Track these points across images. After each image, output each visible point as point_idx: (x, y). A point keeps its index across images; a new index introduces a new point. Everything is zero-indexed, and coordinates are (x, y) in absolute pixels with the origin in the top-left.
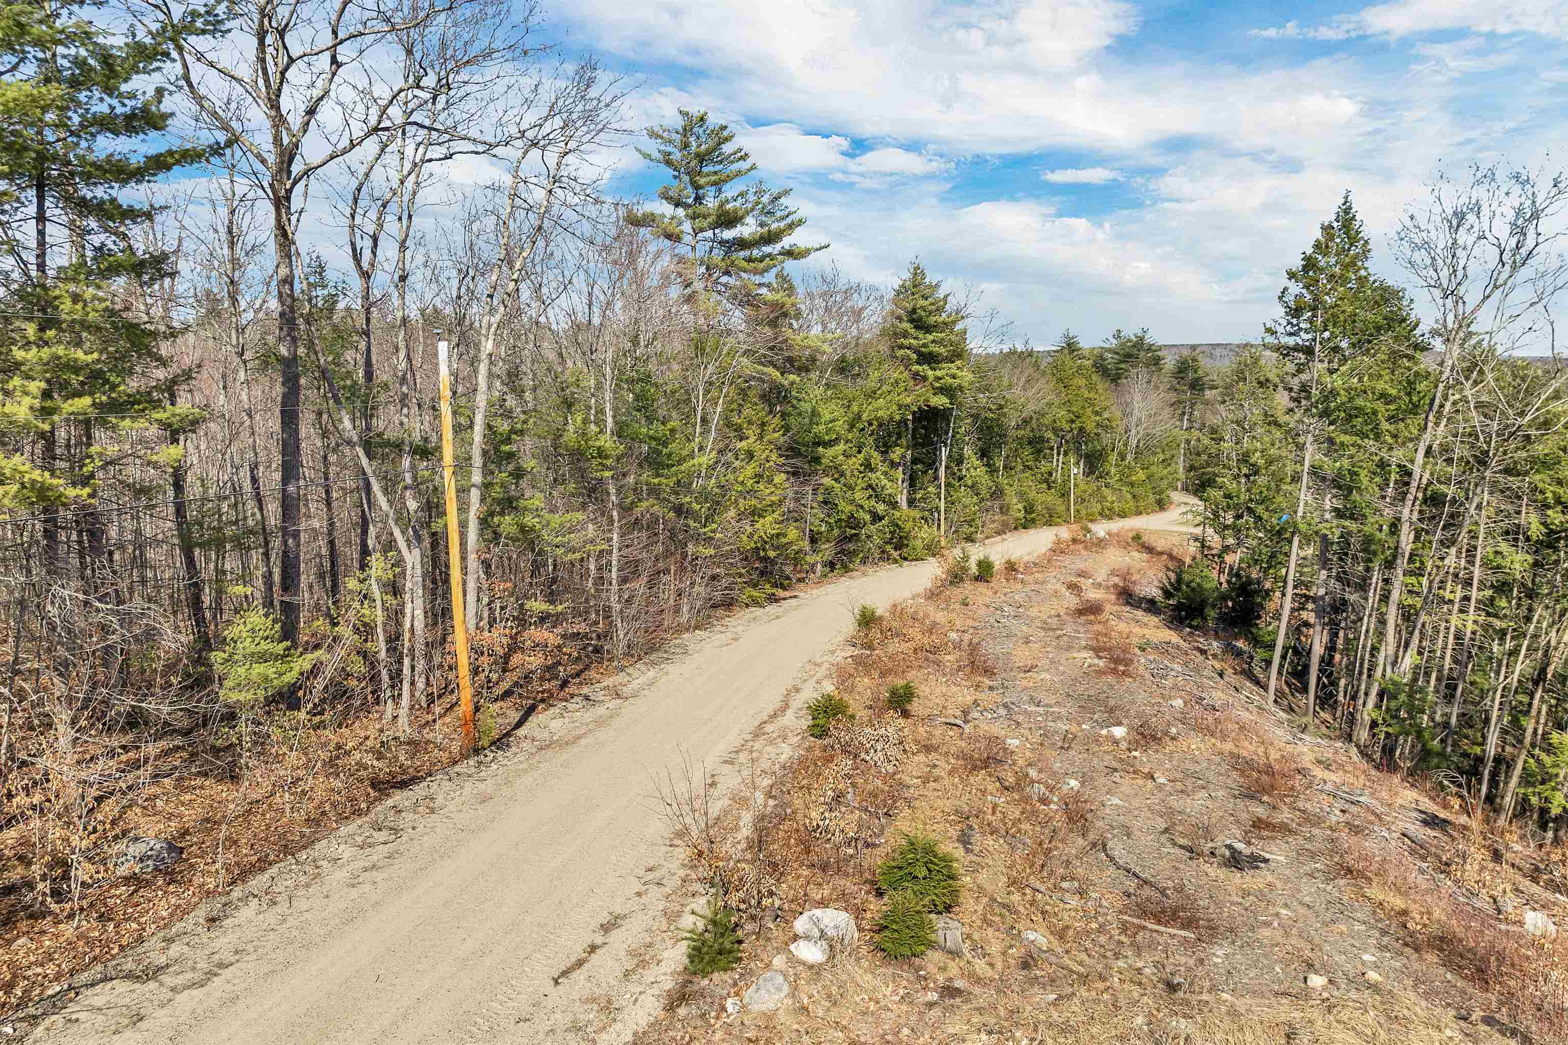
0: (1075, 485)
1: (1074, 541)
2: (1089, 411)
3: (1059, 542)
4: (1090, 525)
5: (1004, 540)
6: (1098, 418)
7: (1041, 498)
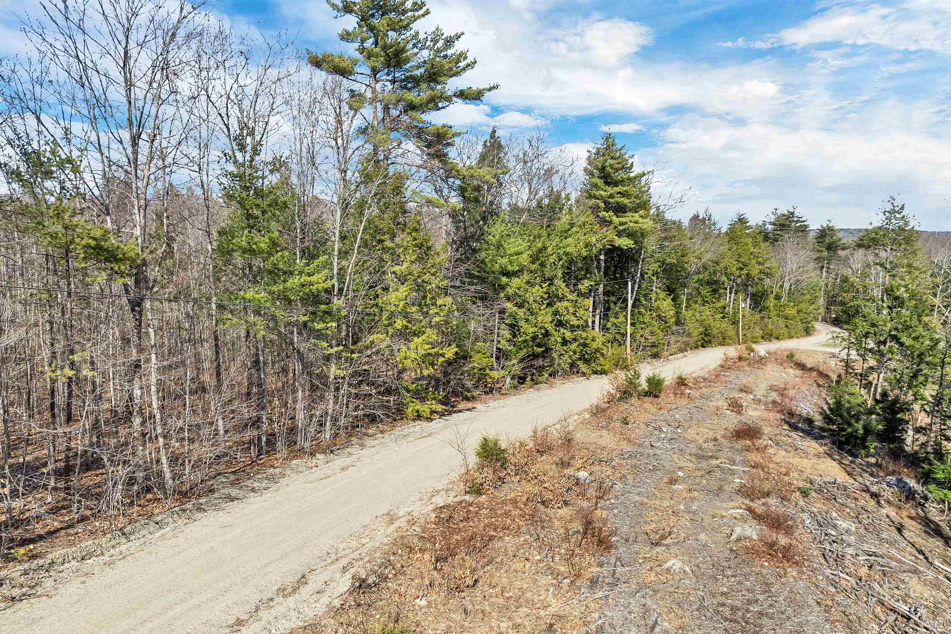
0: (743, 316)
1: (740, 358)
2: (754, 262)
3: (727, 360)
4: (754, 346)
5: (685, 356)
6: (761, 267)
7: (717, 324)
